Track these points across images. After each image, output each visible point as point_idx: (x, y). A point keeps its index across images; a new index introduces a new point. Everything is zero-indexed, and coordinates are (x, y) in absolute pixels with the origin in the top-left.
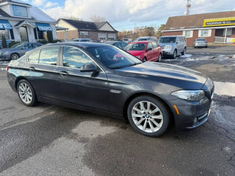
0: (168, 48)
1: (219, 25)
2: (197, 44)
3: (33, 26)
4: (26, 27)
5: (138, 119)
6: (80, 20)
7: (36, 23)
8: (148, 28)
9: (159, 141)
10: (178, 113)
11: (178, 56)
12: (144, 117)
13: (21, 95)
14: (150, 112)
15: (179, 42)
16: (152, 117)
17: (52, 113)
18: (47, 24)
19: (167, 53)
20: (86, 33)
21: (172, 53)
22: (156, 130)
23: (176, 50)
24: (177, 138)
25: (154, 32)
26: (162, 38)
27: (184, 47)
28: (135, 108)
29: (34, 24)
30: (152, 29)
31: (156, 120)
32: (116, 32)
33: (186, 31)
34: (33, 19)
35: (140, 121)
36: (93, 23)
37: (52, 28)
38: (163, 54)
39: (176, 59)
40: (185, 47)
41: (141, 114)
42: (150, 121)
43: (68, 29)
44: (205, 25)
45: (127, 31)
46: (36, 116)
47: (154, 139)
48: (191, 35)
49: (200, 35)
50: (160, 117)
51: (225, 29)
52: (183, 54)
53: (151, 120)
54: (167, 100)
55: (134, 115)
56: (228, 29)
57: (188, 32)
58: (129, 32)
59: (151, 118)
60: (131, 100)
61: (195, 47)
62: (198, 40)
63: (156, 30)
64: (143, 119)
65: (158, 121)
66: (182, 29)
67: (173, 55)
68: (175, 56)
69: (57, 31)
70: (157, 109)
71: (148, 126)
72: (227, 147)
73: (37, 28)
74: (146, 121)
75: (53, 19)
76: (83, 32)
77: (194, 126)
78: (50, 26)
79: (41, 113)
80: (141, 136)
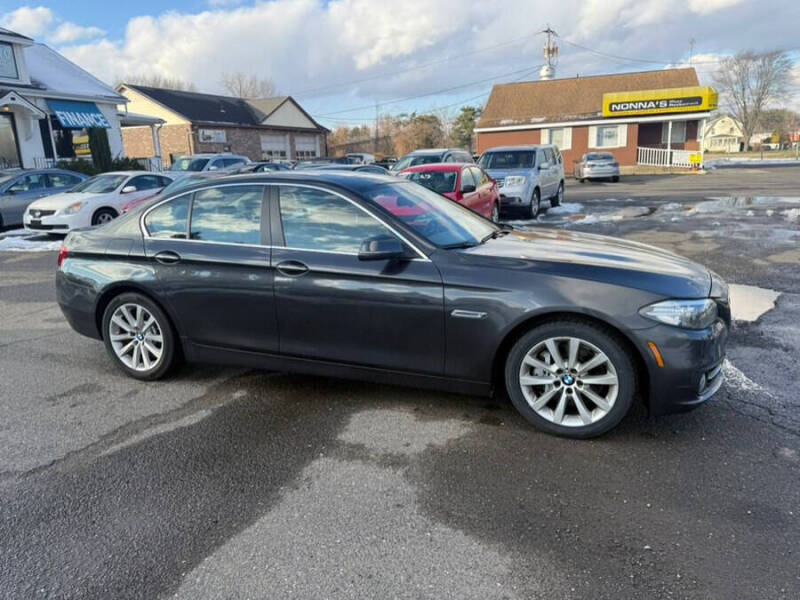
0: (514, 186)
1: (648, 112)
2: (587, 172)
3: (39, 110)
4: (11, 116)
5: (538, 390)
6: (186, 89)
7: (46, 99)
8: (422, 120)
9: (605, 448)
10: (661, 364)
11: (543, 210)
12: (557, 384)
13: (116, 347)
14: (578, 367)
15: (544, 165)
16: (585, 381)
17: (238, 395)
18: (88, 106)
19: (513, 199)
20: (219, 136)
21: (526, 200)
22: (597, 416)
23: (537, 189)
24: (649, 436)
25: (441, 134)
27: (559, 182)
28: (529, 359)
29: (41, 104)
30: (432, 120)
31: (594, 388)
32: (320, 131)
33: (551, 130)
34: (36, 86)
35: (546, 397)
36: (241, 102)
37: (106, 118)
38: (503, 203)
39: (539, 220)
40: (562, 182)
41: (546, 374)
42: (578, 393)
43: (161, 121)
44: (606, 112)
45: (351, 127)
47: (592, 445)
48: (565, 141)
49: (592, 143)
50: (610, 378)
51: (667, 123)
52: (555, 202)
53: (581, 389)
54: (629, 331)
55: (526, 380)
56: (675, 123)
57: (556, 134)
58: (356, 132)
59: (580, 383)
60: (519, 337)
61: (582, 181)
62: (589, 159)
63: (447, 128)
64: (556, 389)
65: (603, 391)
66: (537, 122)
67: (530, 206)
68: (535, 208)
69: (122, 128)
70: (601, 358)
71: (571, 410)
72: (787, 449)
73: (54, 117)
74: (564, 396)
75: (92, 81)
76: (208, 132)
77: (702, 399)
78: (98, 112)
80: (551, 440)
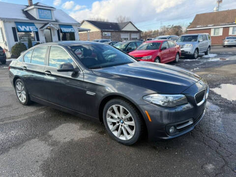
0: (188, 48)
2: (226, 43)
3: (57, 27)
4: (50, 29)
5: (114, 124)
6: (105, 21)
8: (175, 27)
9: (132, 150)
10: (150, 120)
11: (201, 56)
12: (118, 122)
13: (18, 94)
14: (124, 117)
15: (200, 40)
16: (125, 123)
18: (70, 26)
19: (187, 52)
20: (108, 34)
21: (192, 52)
22: (129, 137)
23: (197, 49)
25: (181, 31)
26: (183, 37)
27: (208, 46)
28: (109, 112)
29: (58, 26)
30: (179, 27)
32: (139, 32)
33: (215, 29)
34: (56, 21)
35: (115, 126)
36: (116, 24)
37: (75, 29)
38: (181, 53)
39: (197, 60)
40: (210, 46)
41: (116, 119)
42: (124, 127)
43: (90, 30)
45: (153, 30)
46: (26, 114)
47: (127, 148)
48: (220, 32)
49: (230, 33)
50: (133, 123)
52: (206, 53)
53: (125, 126)
54: (138, 105)
55: (109, 119)
57: (217, 30)
58: (155, 32)
61: (224, 46)
62: (227, 38)
63: (184, 29)
64: (117, 124)
65: (131, 127)
66: (210, 26)
67: (194, 55)
68: (196, 55)
69: (79, 33)
70: (129, 115)
71: (122, 133)
73: (61, 29)
74: (120, 127)
75: (76, 21)
76: (106, 33)
77: (170, 137)
78: (72, 28)
79: (32, 112)
80: (115, 143)
